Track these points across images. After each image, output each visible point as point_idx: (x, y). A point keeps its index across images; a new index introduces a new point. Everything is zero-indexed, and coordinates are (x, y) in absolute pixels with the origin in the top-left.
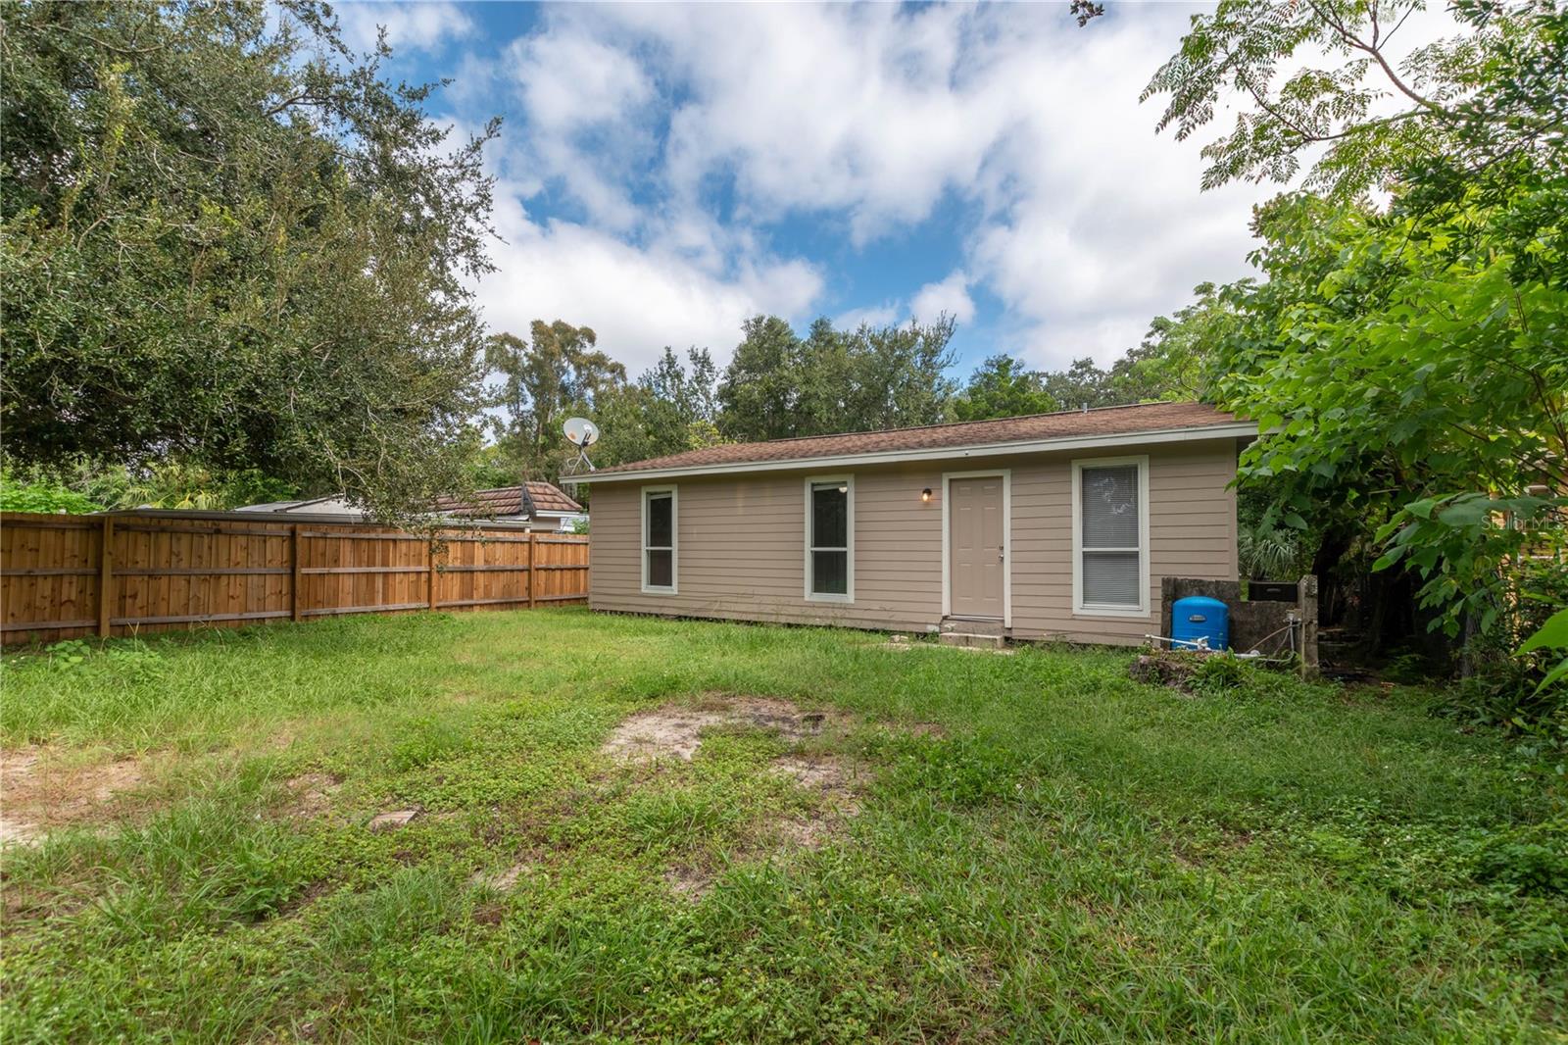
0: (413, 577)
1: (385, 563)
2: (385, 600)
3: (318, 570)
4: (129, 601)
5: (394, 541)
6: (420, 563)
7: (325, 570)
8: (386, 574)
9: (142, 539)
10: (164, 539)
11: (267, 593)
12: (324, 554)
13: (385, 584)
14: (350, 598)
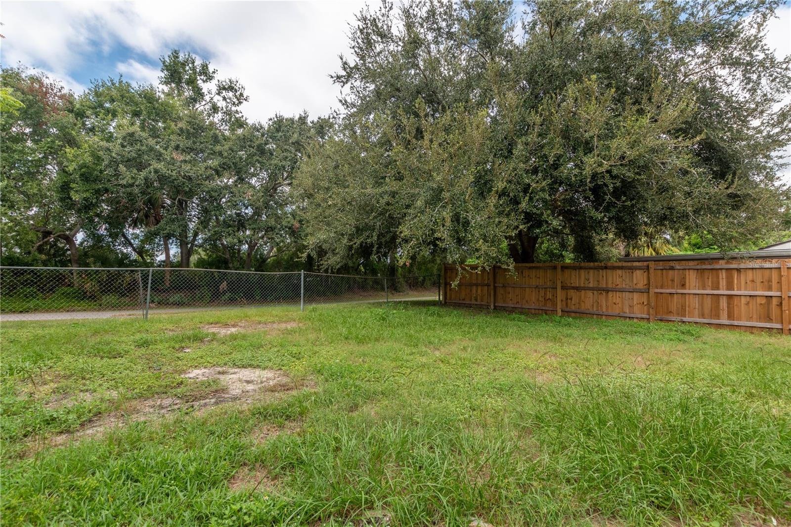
0: (764, 301)
1: (730, 287)
2: (730, 316)
3: (668, 291)
4: (569, 301)
5: (739, 270)
6: (770, 289)
7: (673, 291)
8: (730, 297)
9: (573, 272)
10: (582, 272)
11: (635, 303)
12: (673, 280)
13: (729, 304)
14: (696, 312)
